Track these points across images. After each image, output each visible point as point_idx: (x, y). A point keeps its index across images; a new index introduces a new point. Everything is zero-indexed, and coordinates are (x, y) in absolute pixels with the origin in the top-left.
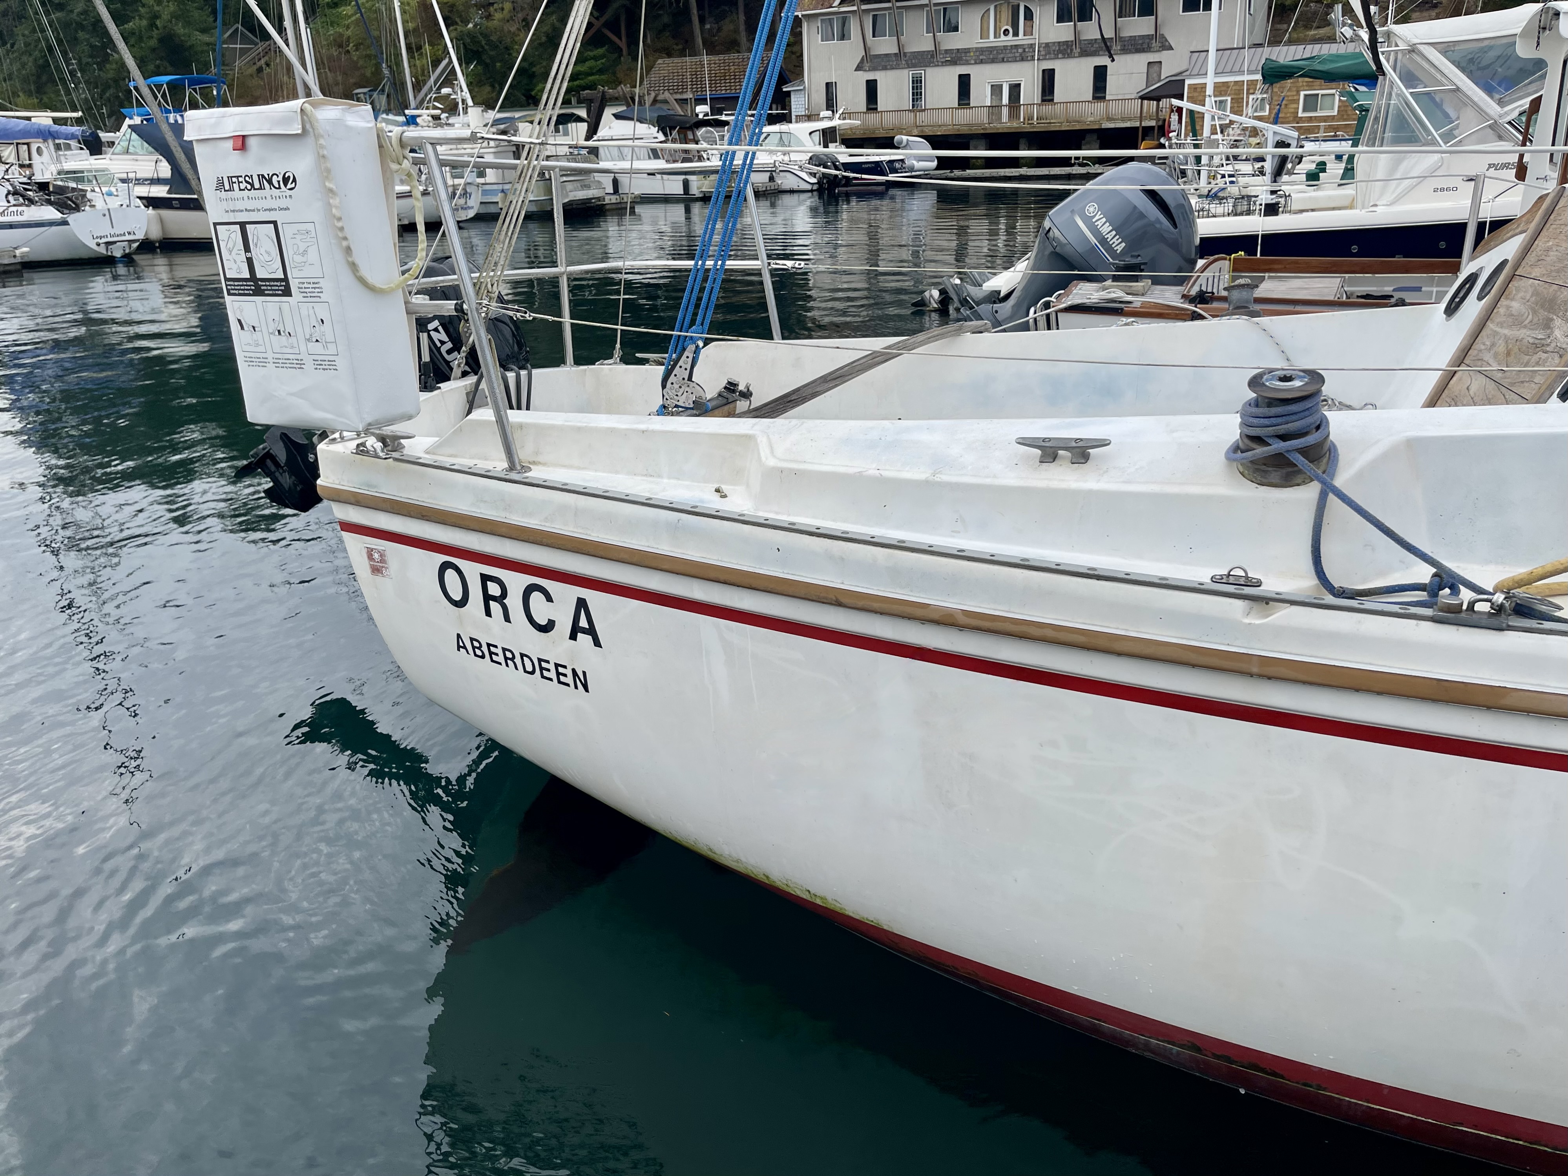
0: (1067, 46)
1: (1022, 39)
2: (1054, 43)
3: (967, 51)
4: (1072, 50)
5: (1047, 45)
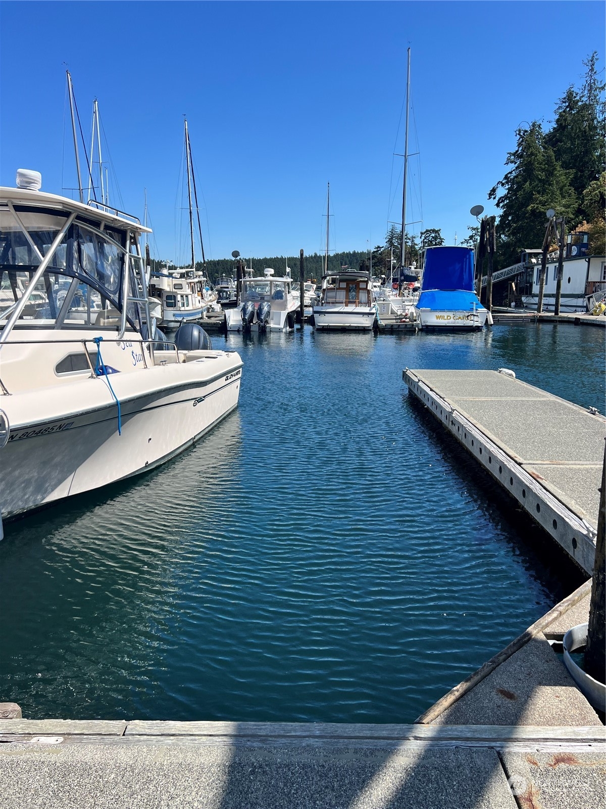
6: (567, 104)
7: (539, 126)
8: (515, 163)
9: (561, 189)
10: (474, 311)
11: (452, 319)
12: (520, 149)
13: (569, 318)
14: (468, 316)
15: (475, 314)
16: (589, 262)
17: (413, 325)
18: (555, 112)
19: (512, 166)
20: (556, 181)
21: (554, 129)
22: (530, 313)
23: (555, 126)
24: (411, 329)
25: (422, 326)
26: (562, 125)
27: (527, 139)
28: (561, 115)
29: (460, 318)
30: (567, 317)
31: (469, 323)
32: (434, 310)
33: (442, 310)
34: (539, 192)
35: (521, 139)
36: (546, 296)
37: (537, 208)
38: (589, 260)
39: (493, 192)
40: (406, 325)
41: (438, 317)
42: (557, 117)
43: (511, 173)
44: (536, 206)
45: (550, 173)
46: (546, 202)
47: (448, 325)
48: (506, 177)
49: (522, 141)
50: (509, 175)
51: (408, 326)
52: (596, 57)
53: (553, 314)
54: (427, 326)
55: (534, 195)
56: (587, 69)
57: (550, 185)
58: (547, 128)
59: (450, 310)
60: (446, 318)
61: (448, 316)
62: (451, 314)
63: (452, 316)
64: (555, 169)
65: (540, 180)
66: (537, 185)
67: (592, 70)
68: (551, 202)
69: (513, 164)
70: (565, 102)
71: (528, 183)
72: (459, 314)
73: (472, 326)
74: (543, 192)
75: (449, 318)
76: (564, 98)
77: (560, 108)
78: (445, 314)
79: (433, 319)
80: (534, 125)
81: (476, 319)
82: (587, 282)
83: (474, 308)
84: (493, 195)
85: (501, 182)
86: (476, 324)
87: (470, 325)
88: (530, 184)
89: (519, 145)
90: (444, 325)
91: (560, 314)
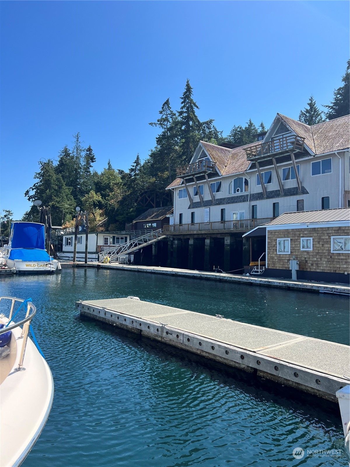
0: (261, 195)
1: (244, 193)
2: (256, 194)
3: (224, 199)
4: (263, 196)
5: (253, 194)
6: (64, 154)
7: (52, 162)
8: (40, 179)
9: (67, 196)
10: (51, 261)
11: (36, 266)
12: (42, 172)
13: (94, 265)
14: (46, 265)
15: (51, 263)
16: (97, 235)
17: (11, 271)
18: (59, 156)
19: (38, 180)
20: (64, 192)
21: (58, 165)
22: (67, 262)
23: (59, 163)
24: (9, 273)
25: (16, 271)
26: (62, 163)
27: (46, 167)
28: (62, 158)
29: (41, 266)
30: (92, 264)
31: (48, 268)
32: (25, 260)
33: (30, 261)
34: (55, 196)
35: (42, 167)
36: (78, 252)
37: (55, 204)
38: (97, 234)
39: (27, 192)
40: (6, 271)
41: (27, 265)
42: (60, 159)
43: (37, 183)
44: (55, 203)
45: (60, 187)
46: (59, 202)
47: (34, 270)
48: (34, 186)
49: (43, 168)
50: (36, 185)
51: (7, 271)
52: (79, 135)
53: (84, 263)
54: (20, 271)
55: (52, 197)
56: (76, 140)
57: (60, 193)
58: (56, 164)
59: (35, 261)
60: (32, 266)
61: (34, 265)
62: (36, 263)
63: (36, 265)
64: (63, 185)
65: (55, 190)
66: (53, 192)
67: (78, 140)
68: (62, 202)
69: (39, 179)
70: (64, 153)
71: (48, 190)
72: (41, 263)
73: (50, 271)
74: (57, 196)
75: (34, 266)
76: (63, 151)
77: (61, 155)
78: (32, 263)
79: (25, 266)
80: (49, 161)
81: (52, 266)
82: (97, 246)
83: (51, 260)
84: (27, 194)
85: (32, 188)
86: (52, 269)
87: (48, 270)
88: (49, 191)
89: (42, 170)
90: (32, 270)
91: (88, 263)
